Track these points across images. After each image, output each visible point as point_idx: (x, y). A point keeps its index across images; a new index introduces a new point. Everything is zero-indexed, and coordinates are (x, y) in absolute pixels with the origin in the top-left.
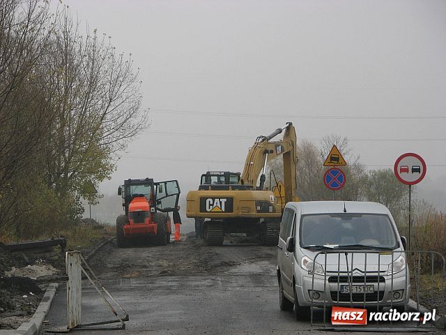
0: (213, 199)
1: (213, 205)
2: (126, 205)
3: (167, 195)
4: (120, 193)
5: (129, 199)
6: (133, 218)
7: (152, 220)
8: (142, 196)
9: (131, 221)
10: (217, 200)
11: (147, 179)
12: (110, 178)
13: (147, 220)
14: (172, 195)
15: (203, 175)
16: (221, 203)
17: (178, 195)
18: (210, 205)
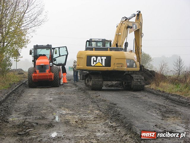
0: (97, 57)
1: (96, 61)
2: (34, 61)
3: (60, 56)
4: (31, 54)
5: (36, 57)
6: (39, 69)
7: (51, 71)
8: (44, 55)
9: (37, 71)
10: (99, 58)
11: (48, 45)
12: (26, 47)
13: (47, 71)
14: (63, 56)
15: (87, 41)
16: (102, 60)
17: (67, 56)
18: (94, 61)
